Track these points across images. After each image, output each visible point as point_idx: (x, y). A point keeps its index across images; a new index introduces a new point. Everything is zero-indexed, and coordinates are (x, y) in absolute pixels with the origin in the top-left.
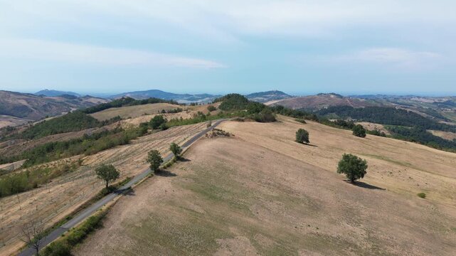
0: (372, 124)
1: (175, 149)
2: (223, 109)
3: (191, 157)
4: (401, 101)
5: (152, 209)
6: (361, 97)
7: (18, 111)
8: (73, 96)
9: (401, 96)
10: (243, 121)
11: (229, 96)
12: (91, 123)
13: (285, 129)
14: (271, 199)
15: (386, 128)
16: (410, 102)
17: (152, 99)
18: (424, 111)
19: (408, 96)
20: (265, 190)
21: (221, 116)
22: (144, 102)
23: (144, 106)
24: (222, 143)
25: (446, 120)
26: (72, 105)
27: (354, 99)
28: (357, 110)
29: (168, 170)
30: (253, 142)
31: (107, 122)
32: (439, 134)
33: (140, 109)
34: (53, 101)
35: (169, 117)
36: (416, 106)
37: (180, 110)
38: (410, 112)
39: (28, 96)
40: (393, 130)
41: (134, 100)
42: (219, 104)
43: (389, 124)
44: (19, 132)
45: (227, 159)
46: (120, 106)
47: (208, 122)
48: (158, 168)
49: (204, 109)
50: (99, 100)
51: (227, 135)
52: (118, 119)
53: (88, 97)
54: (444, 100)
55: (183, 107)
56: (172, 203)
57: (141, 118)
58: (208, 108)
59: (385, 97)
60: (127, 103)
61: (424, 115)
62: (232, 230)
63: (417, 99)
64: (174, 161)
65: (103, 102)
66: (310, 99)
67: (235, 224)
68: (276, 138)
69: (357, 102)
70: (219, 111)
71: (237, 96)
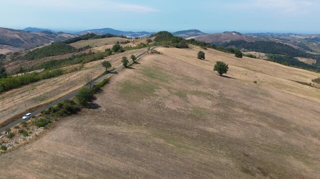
0: (257, 53)
1: (133, 58)
2: (156, 41)
3: (141, 62)
4: (283, 37)
5: (127, 79)
6: (255, 34)
7: (14, 42)
8: (51, 32)
9: (284, 34)
10: (168, 47)
11: (160, 33)
12: (71, 49)
13: (193, 52)
14: (178, 79)
15: (267, 56)
16: (289, 38)
17: (108, 35)
18: (297, 44)
19: (288, 34)
20: (176, 76)
21: (155, 45)
22: (103, 37)
23: (103, 39)
24: (156, 57)
25: (311, 51)
26: (51, 38)
27: (249, 36)
28: (249, 43)
29: (131, 66)
30: (173, 57)
31: (82, 49)
32: (303, 60)
33: (101, 41)
34: (37, 35)
35: (123, 46)
36: (292, 41)
37: (128, 42)
38: (286, 45)
39: (20, 32)
40: (272, 57)
41: (96, 35)
42: (154, 38)
43: (269, 53)
44: (22, 55)
45: (159, 63)
46: (87, 39)
47: (148, 48)
48: (126, 65)
49: (144, 41)
50: (69, 35)
51: (159, 53)
52: (88, 47)
53: (61, 33)
54: (313, 37)
55: (130, 40)
56: (135, 77)
57: (104, 46)
58: (147, 41)
59: (272, 35)
60: (91, 37)
61: (296, 47)
62: (160, 87)
63: (294, 36)
64: (133, 63)
65: (72, 37)
66: (218, 36)
67: (162, 85)
68: (187, 56)
69: (251, 38)
70: (154, 42)
71: (166, 33)
